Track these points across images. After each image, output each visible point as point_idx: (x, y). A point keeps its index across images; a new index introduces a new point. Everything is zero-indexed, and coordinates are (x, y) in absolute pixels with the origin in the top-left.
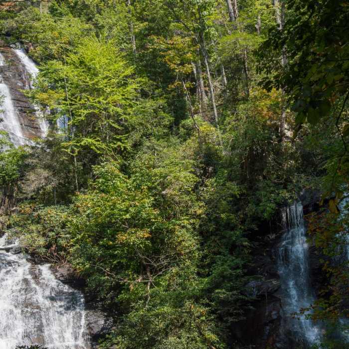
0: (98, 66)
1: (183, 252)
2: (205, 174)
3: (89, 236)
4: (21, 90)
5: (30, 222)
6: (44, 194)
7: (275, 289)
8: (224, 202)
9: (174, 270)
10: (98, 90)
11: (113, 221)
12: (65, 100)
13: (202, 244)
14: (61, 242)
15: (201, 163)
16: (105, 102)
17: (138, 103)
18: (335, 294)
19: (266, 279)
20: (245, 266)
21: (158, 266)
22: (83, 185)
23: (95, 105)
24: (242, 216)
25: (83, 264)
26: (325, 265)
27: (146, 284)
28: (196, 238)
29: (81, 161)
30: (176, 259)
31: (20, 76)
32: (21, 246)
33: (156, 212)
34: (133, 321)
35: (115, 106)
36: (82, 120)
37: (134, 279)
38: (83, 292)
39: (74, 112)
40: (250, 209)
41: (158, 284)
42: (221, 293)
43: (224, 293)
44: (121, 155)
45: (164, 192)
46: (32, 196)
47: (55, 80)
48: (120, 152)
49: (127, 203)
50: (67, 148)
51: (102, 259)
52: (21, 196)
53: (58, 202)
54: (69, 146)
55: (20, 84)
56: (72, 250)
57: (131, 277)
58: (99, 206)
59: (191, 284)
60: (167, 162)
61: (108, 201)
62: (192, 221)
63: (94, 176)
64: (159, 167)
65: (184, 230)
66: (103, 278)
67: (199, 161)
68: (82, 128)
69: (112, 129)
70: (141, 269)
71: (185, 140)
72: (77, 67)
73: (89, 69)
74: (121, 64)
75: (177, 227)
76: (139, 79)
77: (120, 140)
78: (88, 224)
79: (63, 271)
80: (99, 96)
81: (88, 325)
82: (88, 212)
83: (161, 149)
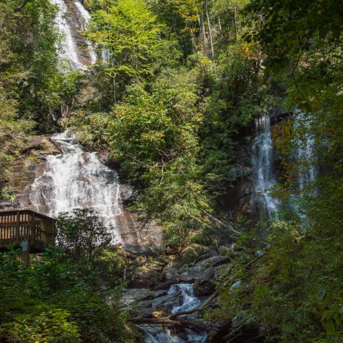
0: (131, 15)
1: (186, 147)
2: (204, 94)
3: (123, 134)
4: (78, 31)
5: (83, 123)
6: (93, 104)
7: (249, 174)
8: (216, 114)
9: (180, 159)
10: (131, 32)
11: (139, 124)
12: (108, 38)
13: (200, 142)
14: (103, 137)
15: (201, 86)
16: (135, 41)
17: (159, 42)
18: (288, 180)
19: (243, 167)
20: (228, 158)
21: (169, 157)
22: (119, 99)
23: (129, 42)
24: (228, 124)
25: (118, 153)
26: (283, 161)
27: (161, 168)
28: (195, 137)
29: (118, 82)
30: (181, 152)
31: (77, 20)
32: (77, 139)
33: (169, 119)
34: (151, 193)
35: (142, 43)
36: (119, 53)
37: (153, 165)
38: (118, 172)
39: (114, 47)
40: (234, 118)
41: (169, 169)
42: (212, 176)
43: (214, 176)
44: (146, 78)
45: (174, 106)
46: (84, 106)
47: (102, 24)
48: (146, 76)
49: (149, 113)
50: (109, 72)
51: (131, 150)
52: (77, 105)
53: (102, 110)
54: (111, 71)
55: (77, 26)
56: (111, 143)
57: (151, 163)
58: (130, 114)
59: (191, 169)
60: (177, 84)
61: (136, 111)
62: (193, 126)
63: (127, 92)
64: (172, 88)
65: (188, 132)
66: (131, 163)
67: (200, 84)
68: (119, 59)
69: (140, 59)
70: (157, 158)
71: (190, 69)
72: (117, 16)
73: (125, 17)
74: (148, 14)
75: (183, 130)
76: (159, 25)
77: (145, 68)
78: (122, 126)
79: (105, 157)
80: (131, 36)
81: (121, 194)
82: (122, 118)
83: (173, 75)
